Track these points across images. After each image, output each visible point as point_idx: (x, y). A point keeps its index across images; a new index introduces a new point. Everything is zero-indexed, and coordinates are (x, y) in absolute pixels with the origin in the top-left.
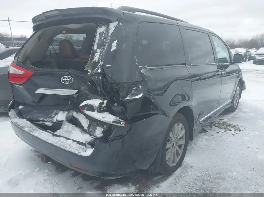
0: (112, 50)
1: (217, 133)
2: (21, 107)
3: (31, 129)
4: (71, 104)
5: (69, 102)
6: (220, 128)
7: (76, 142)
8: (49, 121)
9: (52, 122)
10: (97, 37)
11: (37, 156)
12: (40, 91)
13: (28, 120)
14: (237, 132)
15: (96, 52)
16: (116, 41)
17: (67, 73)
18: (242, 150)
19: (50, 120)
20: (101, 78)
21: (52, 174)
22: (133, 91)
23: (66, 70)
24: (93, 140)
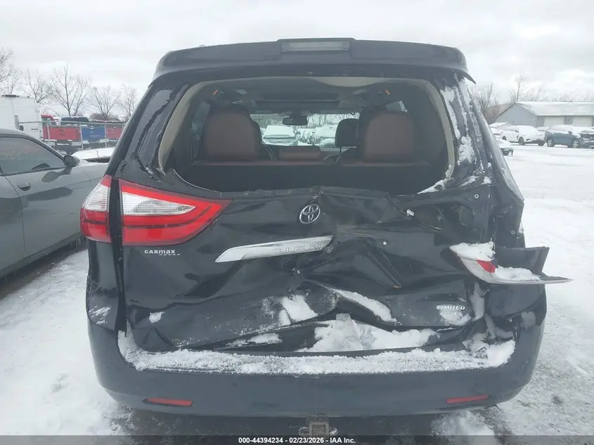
2: (155, 317)
4: (299, 275)
5: (294, 269)
8: (271, 332)
9: (277, 332)
15: (460, 142)
17: (316, 197)
19: (269, 327)
20: (489, 196)
24: (439, 336)
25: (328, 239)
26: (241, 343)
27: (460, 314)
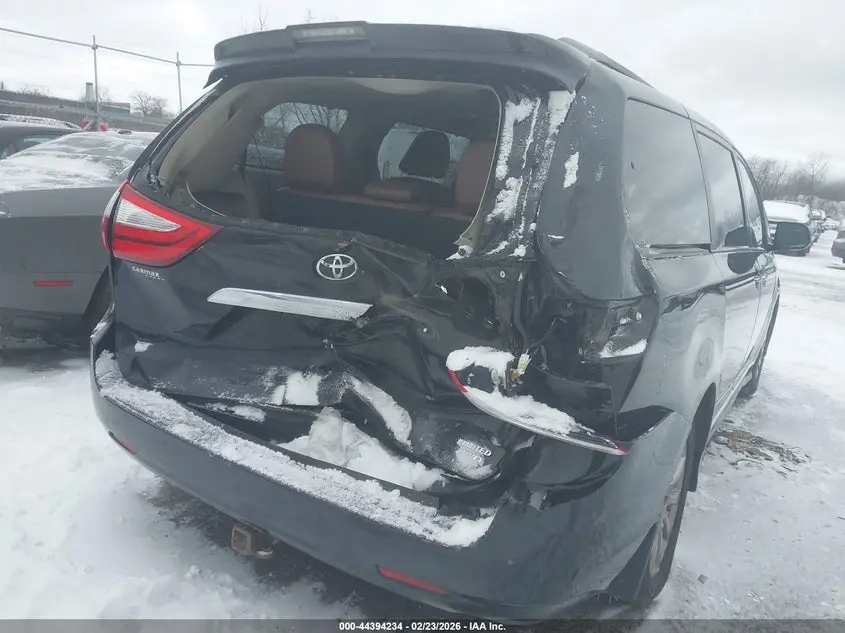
0: (567, 184)
1: (733, 464)
2: (141, 347)
3: (198, 430)
4: (332, 350)
5: (326, 341)
6: (734, 449)
7: (396, 492)
8: (255, 405)
9: (263, 409)
10: (508, 135)
11: (171, 520)
12: (227, 296)
13: (168, 394)
14: (790, 465)
15: (503, 185)
16: (577, 155)
17: (343, 245)
18: (828, 526)
19: (255, 400)
20: (521, 277)
21: (248, 589)
22: (620, 329)
23: (338, 233)
24: (444, 484)
25: (364, 307)
26: (216, 407)
27: (481, 460)
